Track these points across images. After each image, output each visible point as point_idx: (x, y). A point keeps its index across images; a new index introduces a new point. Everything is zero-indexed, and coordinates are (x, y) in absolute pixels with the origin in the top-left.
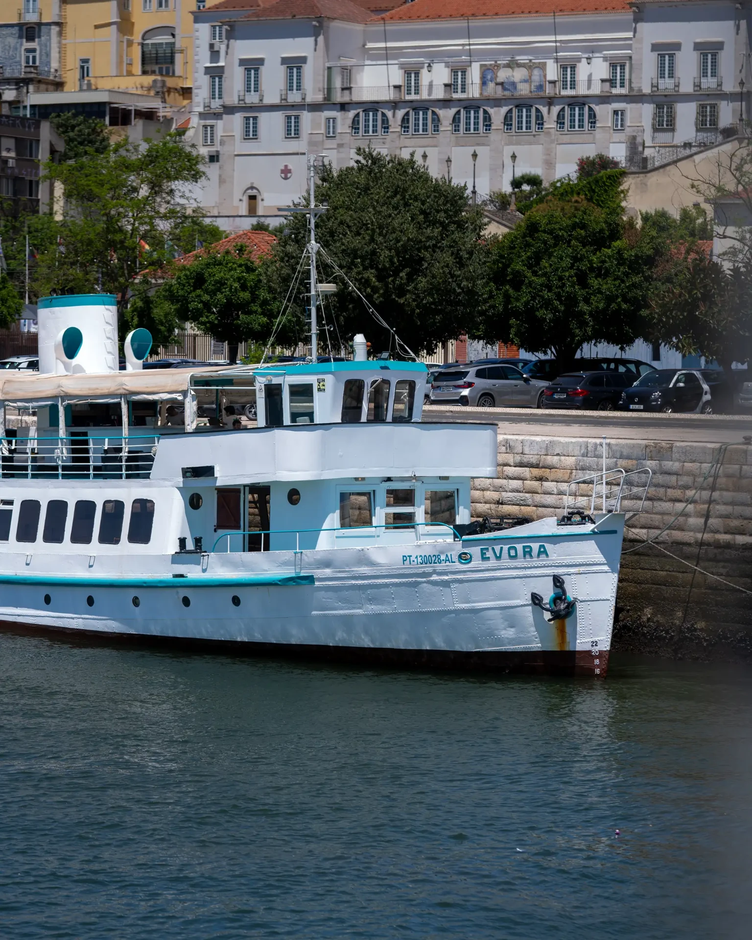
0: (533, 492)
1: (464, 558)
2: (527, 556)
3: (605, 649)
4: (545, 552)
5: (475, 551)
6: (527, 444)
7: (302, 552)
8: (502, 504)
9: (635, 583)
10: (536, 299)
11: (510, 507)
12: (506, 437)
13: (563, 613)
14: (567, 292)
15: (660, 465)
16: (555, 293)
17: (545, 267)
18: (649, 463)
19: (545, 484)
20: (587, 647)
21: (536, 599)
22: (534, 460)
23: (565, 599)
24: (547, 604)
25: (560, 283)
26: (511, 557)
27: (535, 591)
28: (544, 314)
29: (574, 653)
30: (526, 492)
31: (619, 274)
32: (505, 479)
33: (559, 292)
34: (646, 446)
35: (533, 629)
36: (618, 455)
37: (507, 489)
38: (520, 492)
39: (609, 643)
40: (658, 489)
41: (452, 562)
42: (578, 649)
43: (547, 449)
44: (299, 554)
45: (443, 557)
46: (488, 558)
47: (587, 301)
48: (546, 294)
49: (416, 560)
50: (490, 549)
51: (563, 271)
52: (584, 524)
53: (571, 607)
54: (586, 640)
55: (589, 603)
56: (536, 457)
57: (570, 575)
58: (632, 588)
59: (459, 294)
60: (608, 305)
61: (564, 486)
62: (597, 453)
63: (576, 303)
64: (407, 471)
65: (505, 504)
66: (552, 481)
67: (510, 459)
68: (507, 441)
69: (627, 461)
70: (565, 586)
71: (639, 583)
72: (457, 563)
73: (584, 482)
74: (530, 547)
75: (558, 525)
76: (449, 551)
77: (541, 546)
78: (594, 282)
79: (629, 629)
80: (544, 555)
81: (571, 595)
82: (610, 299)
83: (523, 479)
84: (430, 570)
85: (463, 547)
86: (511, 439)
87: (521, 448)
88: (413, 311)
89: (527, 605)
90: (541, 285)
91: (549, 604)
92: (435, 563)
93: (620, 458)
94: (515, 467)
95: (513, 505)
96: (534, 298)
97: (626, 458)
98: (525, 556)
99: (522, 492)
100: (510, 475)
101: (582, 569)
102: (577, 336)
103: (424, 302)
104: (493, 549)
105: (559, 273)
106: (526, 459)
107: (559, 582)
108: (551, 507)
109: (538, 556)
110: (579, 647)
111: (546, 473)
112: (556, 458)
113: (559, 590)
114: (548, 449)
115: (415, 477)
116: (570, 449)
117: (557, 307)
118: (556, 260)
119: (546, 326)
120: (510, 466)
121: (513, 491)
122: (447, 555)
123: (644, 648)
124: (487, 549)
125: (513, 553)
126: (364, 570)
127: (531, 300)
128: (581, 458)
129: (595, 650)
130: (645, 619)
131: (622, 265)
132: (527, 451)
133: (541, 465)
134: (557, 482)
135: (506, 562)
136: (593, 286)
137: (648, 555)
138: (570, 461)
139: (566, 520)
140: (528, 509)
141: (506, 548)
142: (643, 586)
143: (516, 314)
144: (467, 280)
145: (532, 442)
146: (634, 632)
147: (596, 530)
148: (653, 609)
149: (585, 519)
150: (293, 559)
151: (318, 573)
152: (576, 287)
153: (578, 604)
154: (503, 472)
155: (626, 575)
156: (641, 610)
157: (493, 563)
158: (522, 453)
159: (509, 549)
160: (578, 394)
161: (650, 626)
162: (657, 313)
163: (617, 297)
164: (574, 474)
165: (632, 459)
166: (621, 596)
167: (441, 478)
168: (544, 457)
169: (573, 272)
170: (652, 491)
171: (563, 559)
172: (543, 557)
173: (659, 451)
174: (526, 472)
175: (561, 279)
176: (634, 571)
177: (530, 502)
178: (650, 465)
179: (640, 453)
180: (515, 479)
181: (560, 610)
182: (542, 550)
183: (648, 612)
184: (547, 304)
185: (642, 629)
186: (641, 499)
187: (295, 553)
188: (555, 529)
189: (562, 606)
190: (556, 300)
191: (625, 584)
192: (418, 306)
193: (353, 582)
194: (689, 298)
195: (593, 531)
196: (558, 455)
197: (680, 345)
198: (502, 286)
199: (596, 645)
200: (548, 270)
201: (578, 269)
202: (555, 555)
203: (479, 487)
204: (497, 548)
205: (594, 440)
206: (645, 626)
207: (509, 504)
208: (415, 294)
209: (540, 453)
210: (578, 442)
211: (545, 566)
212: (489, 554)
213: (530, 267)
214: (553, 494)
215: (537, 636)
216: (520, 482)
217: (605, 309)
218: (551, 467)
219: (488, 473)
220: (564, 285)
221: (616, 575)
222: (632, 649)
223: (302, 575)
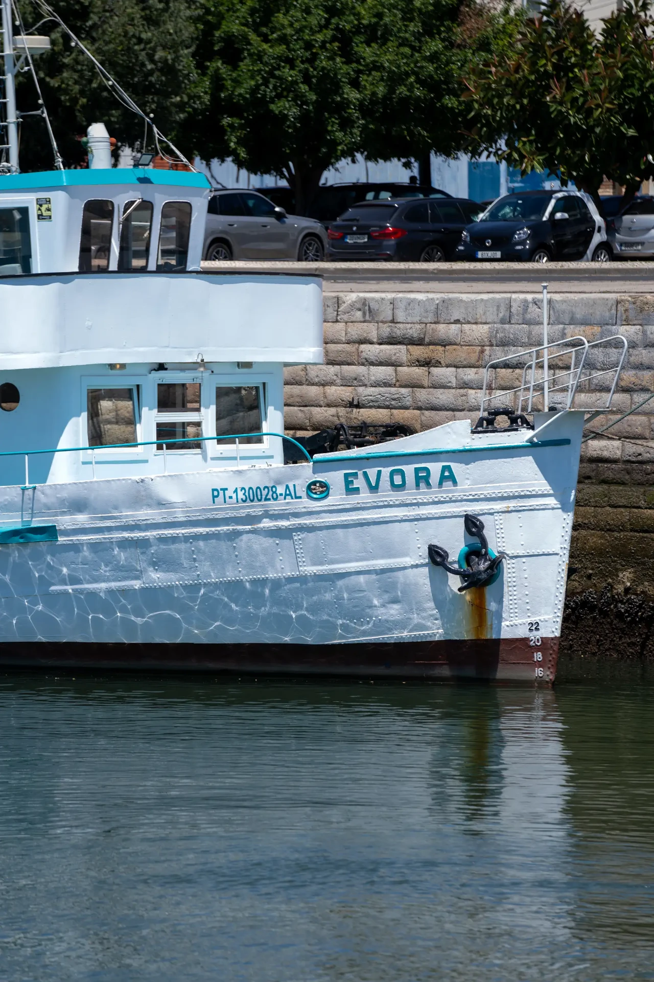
0: (414, 385)
1: (319, 489)
2: (422, 485)
3: (552, 636)
4: (452, 479)
5: (335, 478)
6: (402, 305)
7: (35, 488)
8: (358, 406)
9: (602, 530)
10: (269, 82)
11: (373, 411)
12: (362, 295)
13: (484, 576)
14: (323, 68)
15: (644, 333)
16: (300, 71)
17: (283, 26)
18: (623, 329)
19: (435, 371)
20: (522, 632)
21: (436, 556)
22: (414, 331)
23: (486, 553)
24: (454, 562)
25: (308, 54)
26: (395, 487)
27: (435, 542)
28: (285, 108)
29: (498, 642)
30: (401, 386)
31: (407, 35)
32: (363, 364)
33: (307, 69)
34: (618, 302)
35: (431, 604)
36: (567, 319)
37: (366, 382)
38: (390, 386)
39: (559, 626)
40: (640, 373)
41: (297, 498)
42: (503, 636)
43: (437, 312)
44: (30, 492)
45: (280, 490)
46: (357, 491)
47: (355, 84)
48: (288, 74)
49: (234, 496)
50: (360, 473)
51: (313, 33)
52: (516, 430)
53: (496, 565)
54: (520, 621)
55: (524, 560)
56: (418, 326)
57: (492, 514)
58: (594, 539)
59: (151, 72)
60: (392, 90)
61: (470, 374)
62: (528, 316)
63: (337, 87)
64: (190, 354)
65: (364, 407)
66: (447, 366)
67: (371, 330)
68: (364, 302)
69: (583, 328)
70: (486, 532)
71: (608, 530)
72: (305, 500)
73: (506, 365)
74: (426, 470)
75: (473, 432)
76: (291, 480)
77: (445, 468)
78: (367, 52)
79: (592, 608)
80: (450, 483)
81: (494, 549)
82: (395, 79)
83: (395, 364)
84: (258, 511)
85: (314, 472)
86: (373, 299)
87: (390, 312)
88: (74, 100)
89: (422, 565)
90: (279, 58)
91: (459, 562)
92: (266, 499)
93: (570, 324)
94: (380, 344)
95: (379, 407)
96: (266, 82)
97: (582, 324)
98: (418, 486)
99: (395, 386)
100: (373, 358)
101: (512, 504)
102: (340, 144)
103: (94, 85)
104: (365, 474)
105: (307, 37)
106: (399, 331)
107: (475, 525)
108: (447, 409)
109: (440, 484)
110: (506, 634)
111: (438, 352)
112: (453, 326)
113: (475, 540)
114: (439, 313)
115: (203, 363)
116: (480, 311)
117: (303, 95)
118: (299, 14)
119: (289, 127)
120: (372, 343)
121: (376, 385)
122: (287, 487)
123: (620, 638)
124: (355, 475)
125: (398, 480)
126: (145, 514)
127: (262, 84)
128: (499, 326)
129: (535, 636)
130: (620, 589)
131: (411, 20)
132: (401, 316)
133: (427, 340)
134: (456, 367)
135: (386, 495)
136: (364, 59)
137: (623, 484)
138: (480, 331)
139: (486, 424)
140: (407, 414)
141: (386, 471)
142: (616, 534)
143: (233, 109)
144: (164, 47)
145: (410, 302)
146: (601, 612)
147: (535, 440)
148: (635, 572)
149: (516, 421)
150: (18, 499)
151: (65, 521)
152: (338, 60)
153: (506, 564)
154: (359, 353)
155: (584, 517)
156: (614, 573)
157: (365, 496)
158: (393, 321)
159: (392, 473)
160: (389, 235)
161: (629, 601)
162: (476, 101)
163: (407, 75)
164: (487, 352)
165: (590, 324)
166: (578, 551)
167: (240, 365)
168: (433, 326)
169: (329, 33)
170: (629, 376)
171: (480, 489)
172: (448, 485)
173: (642, 310)
174: (400, 352)
175: (308, 46)
176: (599, 510)
177: (408, 401)
178: (624, 333)
179: (607, 314)
180: (381, 364)
181: (480, 573)
182: (447, 474)
183: (626, 577)
184: (286, 90)
185: (616, 606)
186: (608, 390)
187: (24, 490)
188: (469, 440)
189: (483, 566)
190: (302, 83)
191: (584, 532)
192: (82, 93)
193: (126, 535)
194: (531, 73)
195: (530, 441)
196: (457, 322)
197: (516, 156)
198: (210, 61)
199: (537, 629)
200: (289, 31)
201: (337, 29)
202: (468, 482)
203: (317, 380)
204: (372, 472)
205: (522, 296)
206: (622, 602)
207: (371, 407)
208: (76, 71)
209: (425, 320)
210: (493, 299)
211: (451, 501)
212: (359, 483)
213: (256, 28)
214: (450, 388)
215: (438, 616)
216: (390, 370)
217: (387, 98)
218: (445, 343)
219: (311, 356)
220: (315, 57)
221: (571, 514)
222: (598, 641)
223: (33, 525)
